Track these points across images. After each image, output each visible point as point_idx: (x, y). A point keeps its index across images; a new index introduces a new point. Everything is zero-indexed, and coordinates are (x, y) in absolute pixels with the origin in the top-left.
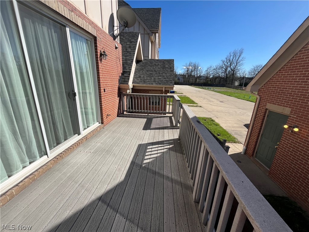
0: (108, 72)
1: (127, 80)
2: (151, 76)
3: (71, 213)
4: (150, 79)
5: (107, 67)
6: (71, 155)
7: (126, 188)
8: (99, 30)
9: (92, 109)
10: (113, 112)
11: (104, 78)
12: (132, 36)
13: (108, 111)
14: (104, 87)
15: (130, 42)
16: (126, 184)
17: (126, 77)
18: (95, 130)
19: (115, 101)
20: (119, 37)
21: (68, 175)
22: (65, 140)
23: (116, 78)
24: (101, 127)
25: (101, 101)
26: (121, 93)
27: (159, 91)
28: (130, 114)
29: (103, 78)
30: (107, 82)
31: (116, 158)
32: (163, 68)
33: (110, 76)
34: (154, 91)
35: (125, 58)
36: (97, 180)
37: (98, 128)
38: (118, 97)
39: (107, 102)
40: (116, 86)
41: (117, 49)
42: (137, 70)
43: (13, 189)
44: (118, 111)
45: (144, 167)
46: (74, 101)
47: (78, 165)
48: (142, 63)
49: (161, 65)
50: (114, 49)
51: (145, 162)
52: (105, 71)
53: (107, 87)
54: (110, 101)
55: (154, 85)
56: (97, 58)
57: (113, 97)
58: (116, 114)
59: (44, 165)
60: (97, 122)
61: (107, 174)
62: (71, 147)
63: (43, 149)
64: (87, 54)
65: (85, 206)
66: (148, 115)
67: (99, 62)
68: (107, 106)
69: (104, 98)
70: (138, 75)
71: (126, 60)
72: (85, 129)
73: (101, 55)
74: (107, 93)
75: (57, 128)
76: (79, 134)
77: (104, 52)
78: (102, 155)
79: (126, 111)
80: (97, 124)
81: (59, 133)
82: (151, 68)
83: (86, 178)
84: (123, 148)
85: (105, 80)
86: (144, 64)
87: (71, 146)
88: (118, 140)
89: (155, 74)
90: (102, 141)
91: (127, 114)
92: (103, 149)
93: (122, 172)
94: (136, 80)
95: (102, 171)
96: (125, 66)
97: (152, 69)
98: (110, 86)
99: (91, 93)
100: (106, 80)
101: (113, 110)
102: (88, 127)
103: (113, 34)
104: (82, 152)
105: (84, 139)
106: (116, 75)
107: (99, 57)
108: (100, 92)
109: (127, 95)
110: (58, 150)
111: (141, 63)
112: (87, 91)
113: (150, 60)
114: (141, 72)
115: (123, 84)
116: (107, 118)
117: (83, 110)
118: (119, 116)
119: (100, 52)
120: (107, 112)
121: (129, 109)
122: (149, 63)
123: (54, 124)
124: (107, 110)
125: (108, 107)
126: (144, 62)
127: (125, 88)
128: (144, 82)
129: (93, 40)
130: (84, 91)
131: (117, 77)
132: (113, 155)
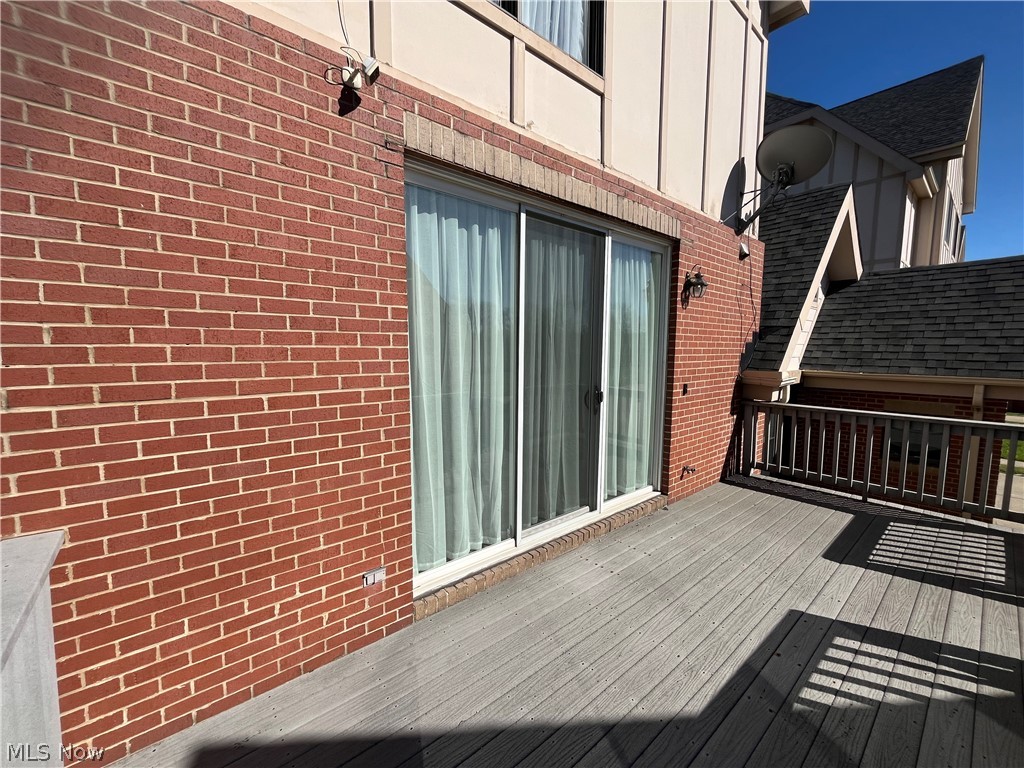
0: (705, 332)
1: (774, 356)
2: (904, 335)
3: (529, 717)
4: (891, 349)
5: (702, 319)
6: (563, 561)
7: (703, 753)
8: (689, 221)
9: (639, 441)
10: (707, 462)
11: (690, 352)
12: (815, 203)
13: (690, 457)
14: (684, 379)
15: (802, 226)
16: (705, 736)
17: (773, 347)
18: (638, 508)
19: (718, 424)
20: (757, 220)
21: (547, 611)
22: (559, 514)
23: (731, 351)
24: (658, 505)
25: (668, 422)
26: (745, 401)
27: (943, 401)
28: (775, 480)
29: (685, 352)
30: (698, 365)
31: (686, 626)
32: (975, 299)
33: (710, 345)
34: (916, 399)
35: (775, 281)
36: (612, 666)
37: (650, 506)
38: (732, 414)
39: (690, 425)
40: (731, 375)
41: (746, 259)
42: (830, 318)
43: (447, 589)
44: (727, 460)
45: (800, 714)
46: (595, 414)
47: (574, 596)
48: (857, 289)
49: (966, 287)
50: (734, 260)
51: (807, 694)
52: (696, 332)
53: (695, 378)
54: (700, 423)
55: (917, 374)
56: (673, 295)
57: (713, 413)
58: (717, 470)
59: (506, 561)
60: (649, 484)
61: (645, 661)
62: (567, 539)
63: (511, 523)
64: (649, 290)
65: (564, 722)
66: (864, 501)
67: (679, 306)
68: (686, 439)
69: (681, 414)
70: (831, 336)
71: (780, 287)
72: (610, 497)
73: (688, 284)
74: (692, 399)
75: (547, 478)
76: (593, 508)
77: (698, 276)
78: (643, 596)
79: (760, 466)
80: (647, 492)
81: (548, 491)
82: (900, 303)
83: (585, 642)
84: (719, 597)
85: (690, 358)
86: (865, 294)
87: (567, 535)
88: (708, 566)
89: (922, 328)
90: (653, 550)
91: (763, 477)
92: (649, 576)
93: (697, 684)
94: (819, 354)
95: (633, 647)
96: (772, 308)
97: (907, 309)
98: (706, 377)
99: (643, 393)
100: (694, 358)
101: (707, 456)
102: (620, 493)
103: (738, 217)
104: (589, 562)
105: (602, 526)
106: (733, 340)
107: (679, 292)
108: (669, 394)
109: (771, 410)
110: (538, 535)
111: (852, 289)
112: (634, 388)
113: (906, 270)
114: (848, 323)
115: (758, 369)
116: (681, 478)
117: (615, 441)
118: (728, 478)
119: (687, 277)
120: (685, 458)
121: (774, 460)
122: (895, 286)
123: (543, 465)
124: (685, 452)
125: (691, 444)
126: (866, 283)
127: (764, 383)
128: (861, 361)
129: (670, 249)
130: (624, 388)
131: (734, 345)
132: (678, 611)
